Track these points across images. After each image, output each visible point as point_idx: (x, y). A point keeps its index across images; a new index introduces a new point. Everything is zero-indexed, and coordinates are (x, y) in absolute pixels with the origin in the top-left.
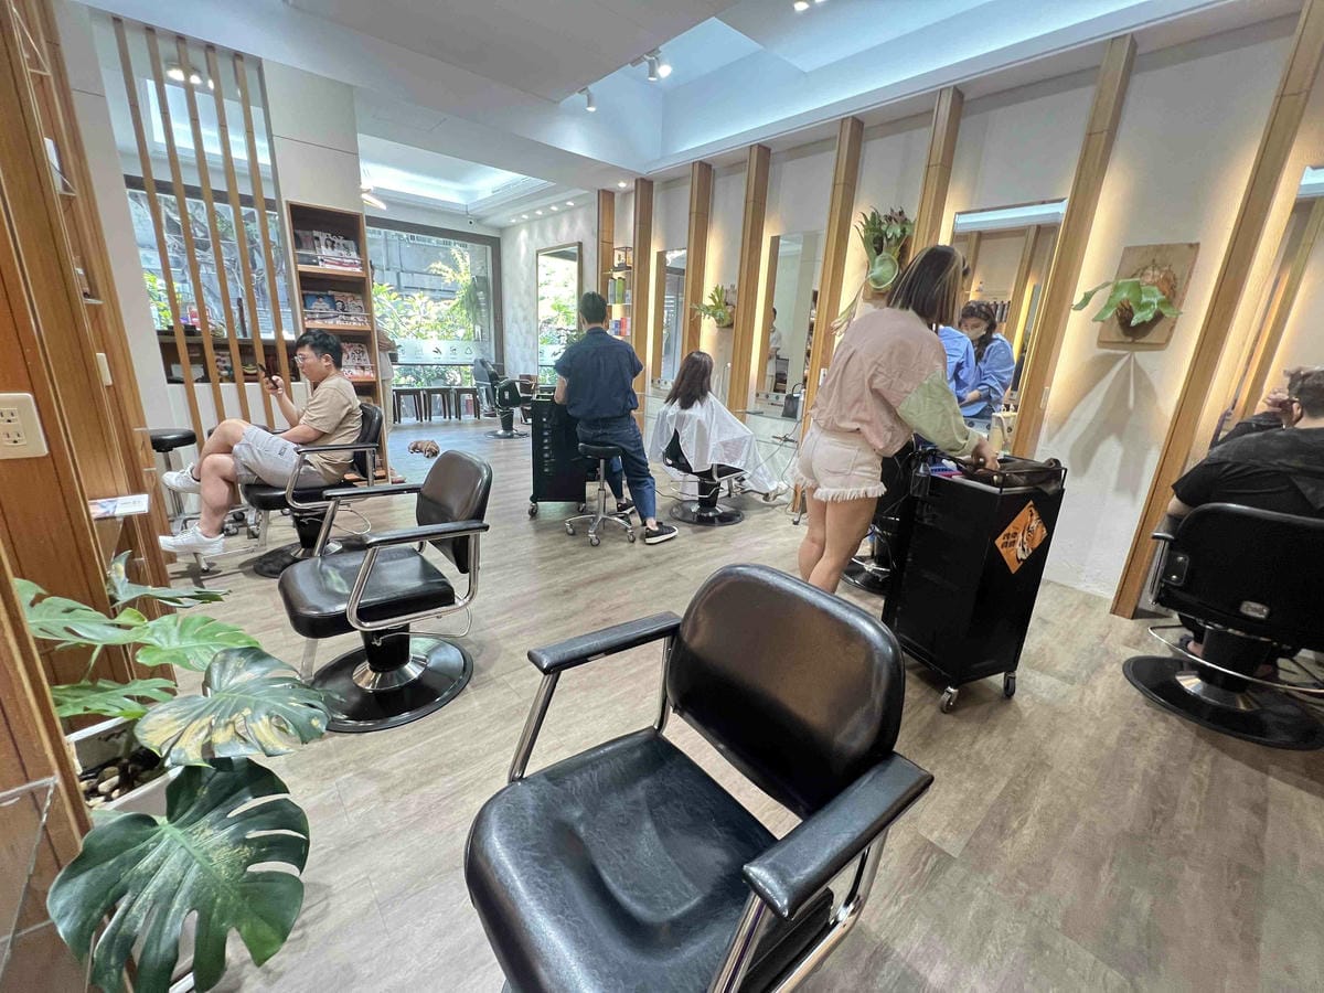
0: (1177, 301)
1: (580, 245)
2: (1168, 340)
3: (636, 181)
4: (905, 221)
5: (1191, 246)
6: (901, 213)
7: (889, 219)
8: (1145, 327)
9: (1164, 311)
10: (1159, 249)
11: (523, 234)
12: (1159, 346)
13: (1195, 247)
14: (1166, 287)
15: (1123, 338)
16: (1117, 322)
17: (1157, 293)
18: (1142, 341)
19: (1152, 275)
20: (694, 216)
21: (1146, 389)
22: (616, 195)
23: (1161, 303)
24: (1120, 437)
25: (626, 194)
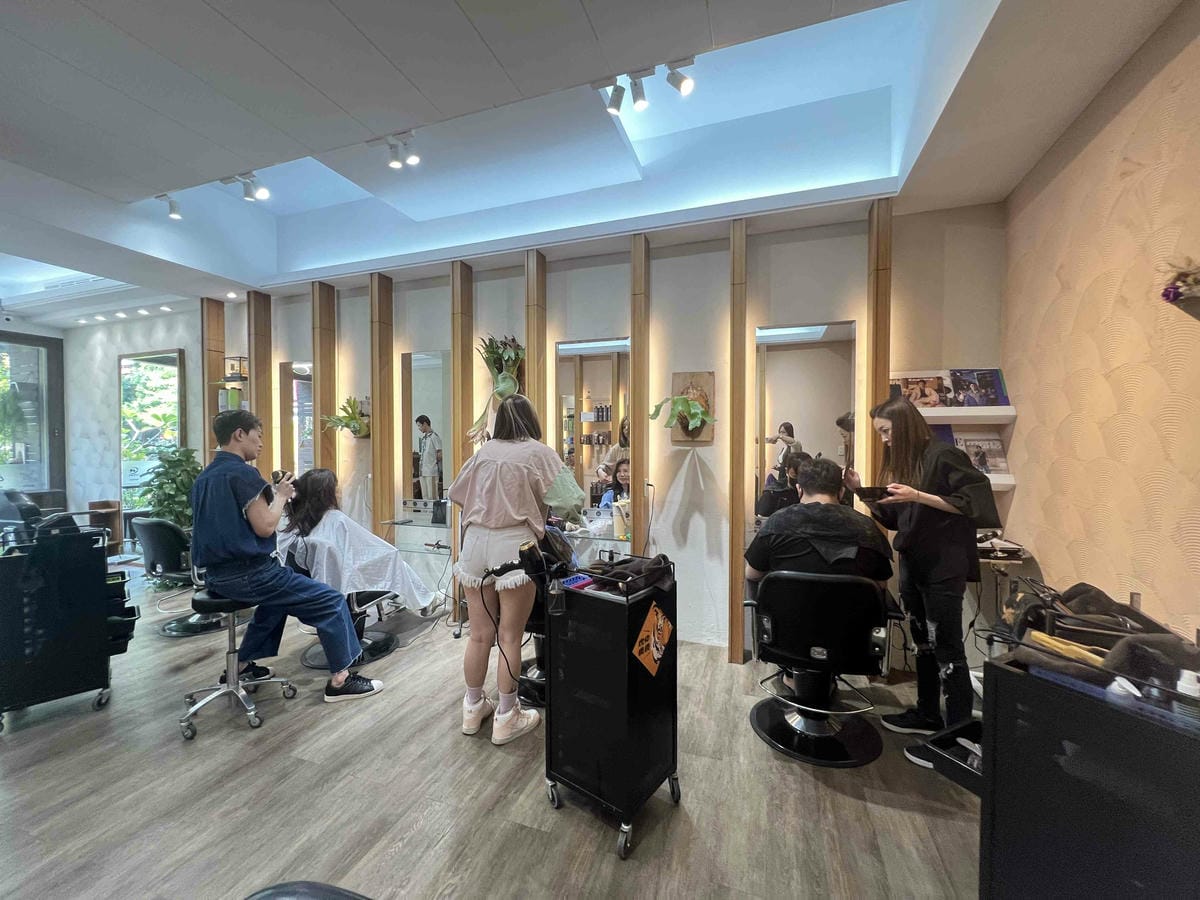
0: (711, 410)
1: (181, 352)
2: (713, 438)
3: (249, 293)
4: (518, 347)
5: (710, 373)
6: (514, 340)
7: (505, 344)
8: (697, 431)
9: (706, 419)
10: (693, 375)
11: (99, 337)
12: (709, 443)
13: (712, 374)
14: (702, 401)
15: (686, 438)
16: (680, 427)
17: (699, 406)
18: (698, 439)
19: (693, 394)
20: (317, 331)
21: (708, 475)
22: (226, 304)
23: (703, 413)
24: (701, 512)
25: (237, 305)
